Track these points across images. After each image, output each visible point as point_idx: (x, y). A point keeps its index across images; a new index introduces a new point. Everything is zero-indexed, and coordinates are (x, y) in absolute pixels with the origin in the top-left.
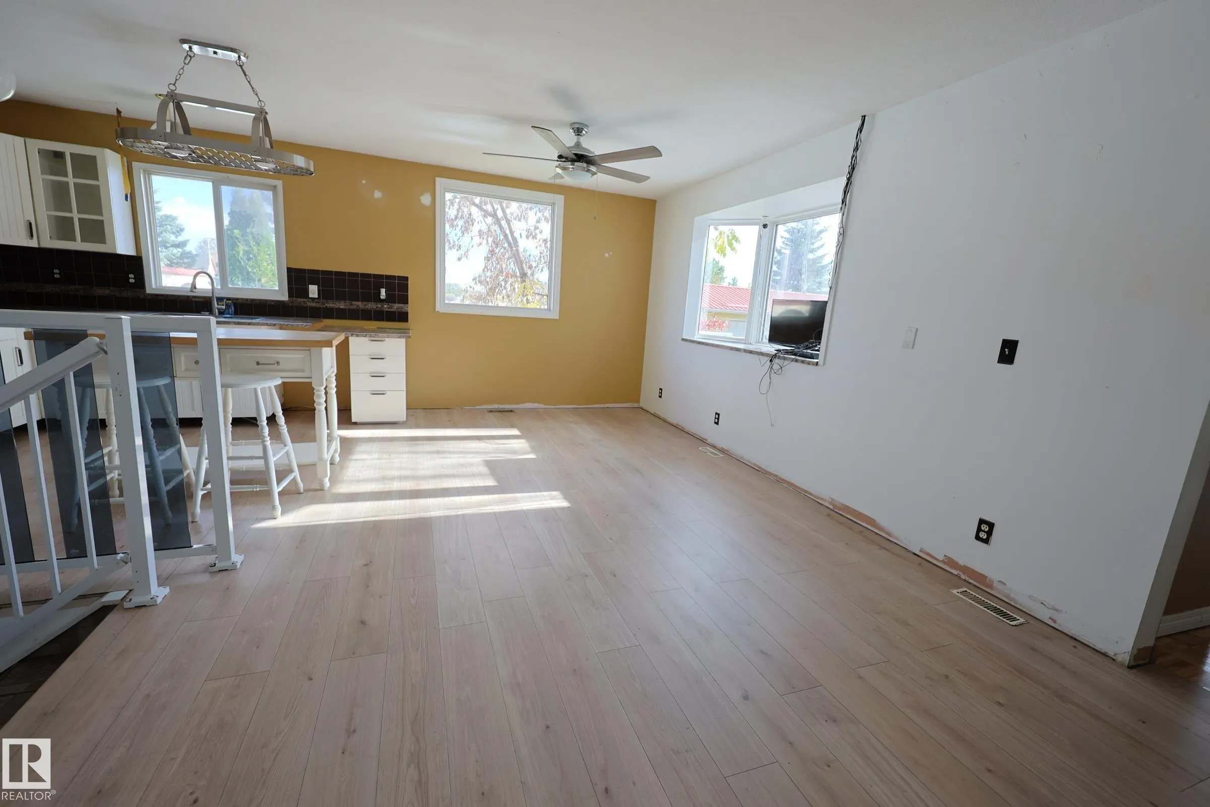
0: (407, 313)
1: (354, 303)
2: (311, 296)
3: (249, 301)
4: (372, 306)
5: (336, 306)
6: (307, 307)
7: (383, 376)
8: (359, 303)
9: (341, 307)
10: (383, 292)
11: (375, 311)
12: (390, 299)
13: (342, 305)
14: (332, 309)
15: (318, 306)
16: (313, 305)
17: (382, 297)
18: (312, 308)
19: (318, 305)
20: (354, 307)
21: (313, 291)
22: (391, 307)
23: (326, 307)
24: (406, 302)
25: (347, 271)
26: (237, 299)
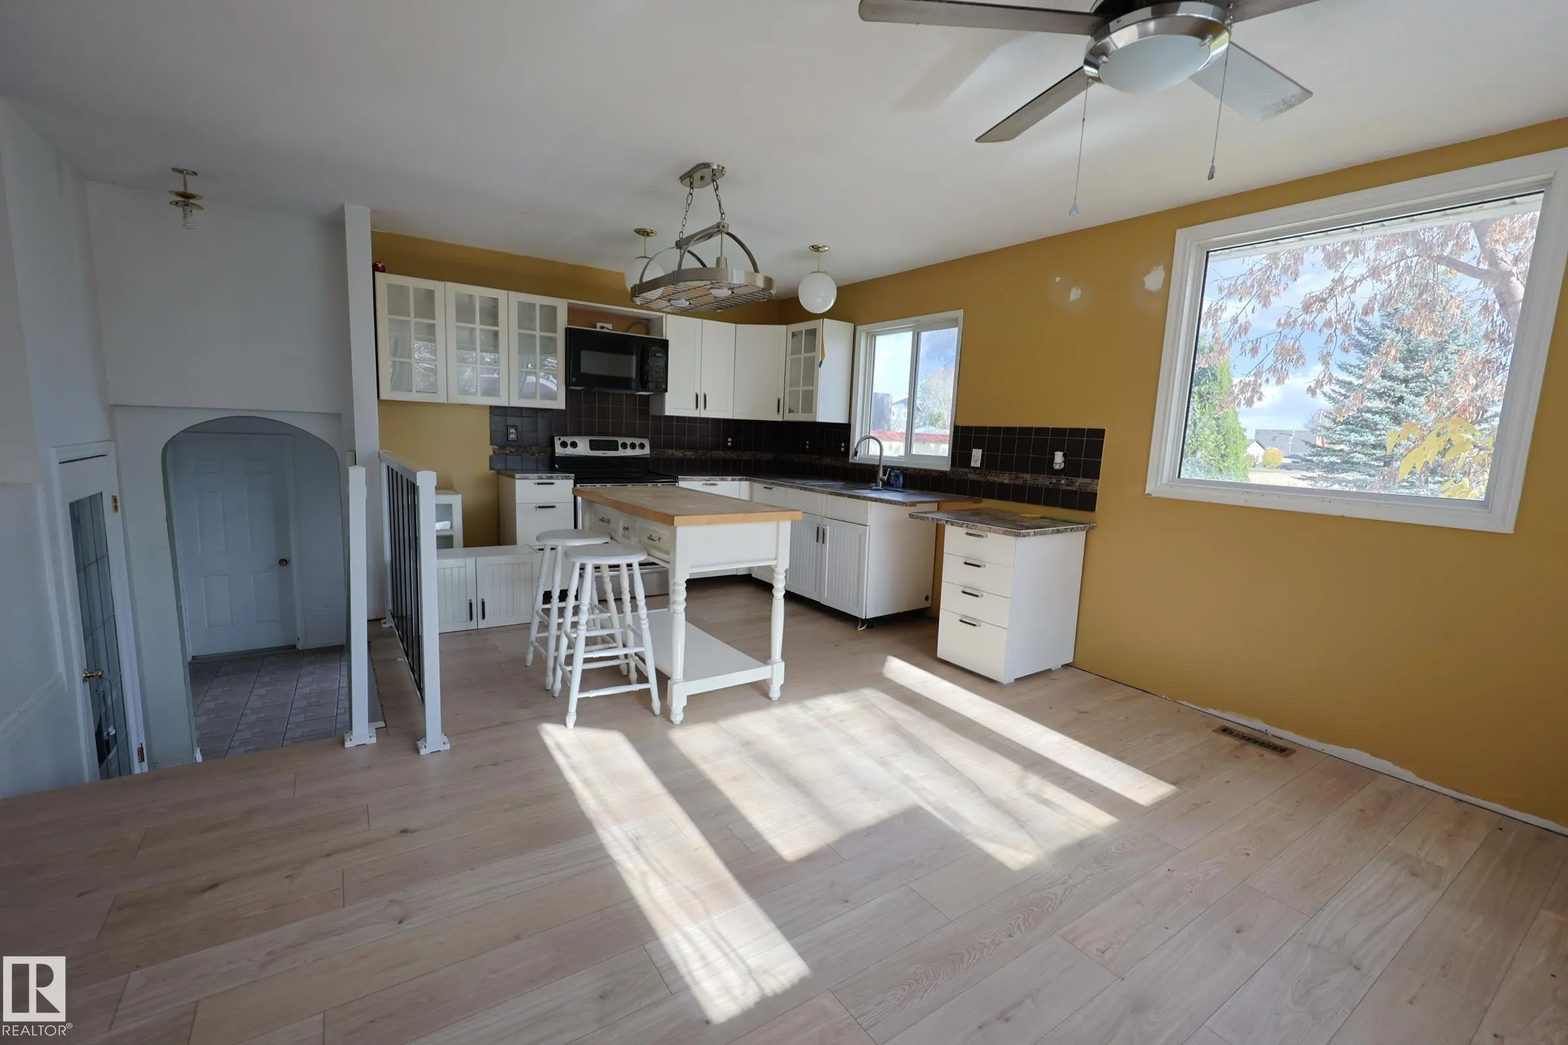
0: (1095, 495)
1: (1021, 475)
2: (973, 464)
3: (917, 471)
4: (1043, 480)
5: (999, 480)
6: (967, 481)
7: (977, 596)
8: (1027, 476)
9: (1005, 481)
10: (1059, 457)
11: (1048, 489)
12: (1071, 469)
13: (1005, 479)
14: (993, 484)
15: (979, 479)
16: (972, 476)
17: (1057, 467)
18: (974, 482)
19: (981, 478)
20: (1019, 482)
21: (977, 455)
22: (1071, 484)
23: (988, 480)
24: (1096, 475)
25: (1018, 426)
26: (907, 469)
